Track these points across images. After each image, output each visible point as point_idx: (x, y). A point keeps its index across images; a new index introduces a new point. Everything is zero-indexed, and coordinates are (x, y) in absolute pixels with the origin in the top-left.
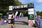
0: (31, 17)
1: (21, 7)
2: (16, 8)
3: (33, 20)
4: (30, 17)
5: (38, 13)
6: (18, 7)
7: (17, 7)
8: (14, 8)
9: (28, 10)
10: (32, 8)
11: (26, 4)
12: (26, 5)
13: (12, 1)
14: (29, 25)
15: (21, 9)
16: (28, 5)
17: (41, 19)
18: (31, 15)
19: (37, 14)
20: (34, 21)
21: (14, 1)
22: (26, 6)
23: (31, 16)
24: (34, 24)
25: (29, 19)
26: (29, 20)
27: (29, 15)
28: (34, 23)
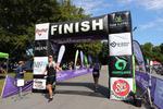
0: (121, 65)
1: (80, 27)
2: (60, 32)
3: (130, 76)
4: (117, 65)
5: (147, 51)
6: (68, 28)
7: (66, 26)
8: (53, 30)
9: (107, 38)
10: (125, 30)
11: (102, 17)
12: (101, 21)
13: (49, 3)
14: (113, 97)
15: (81, 35)
16: (110, 19)
17: (157, 76)
18: (120, 57)
19: (145, 56)
20: (131, 81)
21: (55, 4)
22: (101, 24)
23: (120, 61)
24: (131, 94)
25: (111, 75)
26: (113, 80)
27: (113, 57)
28: (132, 88)
